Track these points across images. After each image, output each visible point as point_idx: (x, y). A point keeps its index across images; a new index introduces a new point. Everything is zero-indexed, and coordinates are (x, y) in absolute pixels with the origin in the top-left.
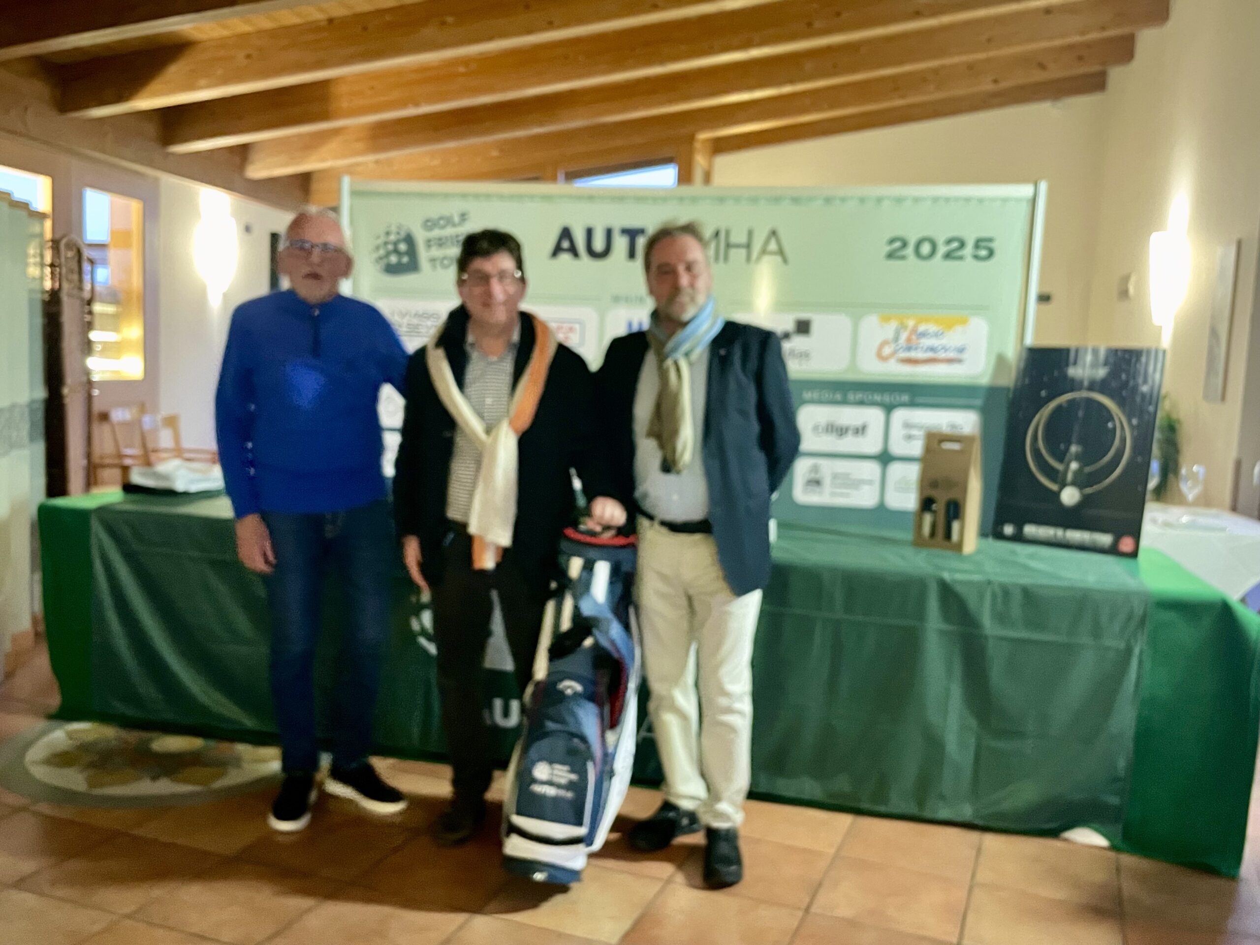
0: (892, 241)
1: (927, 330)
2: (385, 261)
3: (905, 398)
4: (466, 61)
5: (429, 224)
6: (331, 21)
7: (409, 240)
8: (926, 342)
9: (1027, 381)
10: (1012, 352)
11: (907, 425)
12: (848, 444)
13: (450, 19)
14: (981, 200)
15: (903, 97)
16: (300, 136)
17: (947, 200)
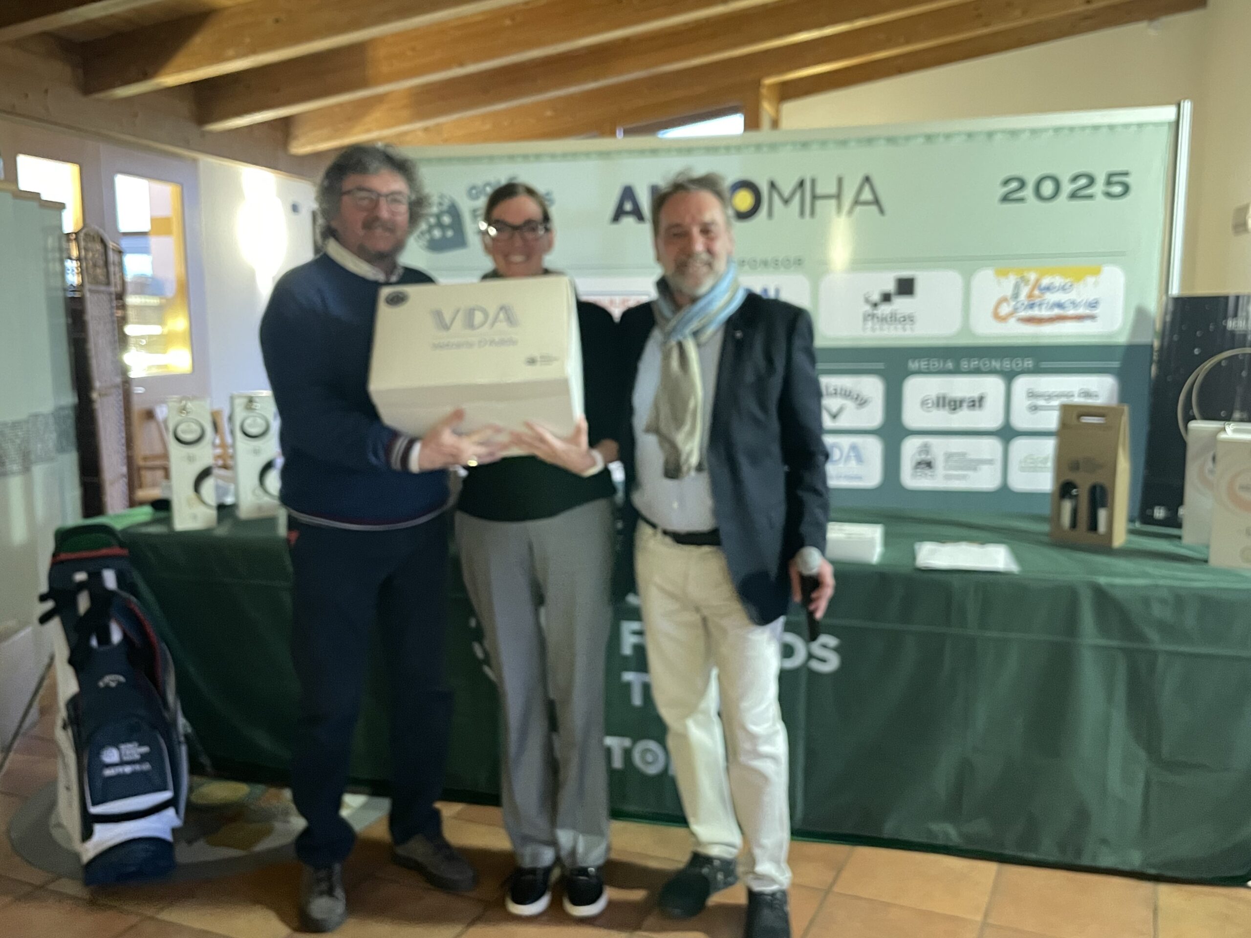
0: (1006, 182)
1: (1052, 283)
2: (427, 236)
3: (1029, 363)
7: (453, 211)
8: (1052, 297)
9: (1175, 338)
10: (1154, 305)
11: (1032, 395)
12: (964, 419)
14: (1111, 127)
15: (986, 25)
17: (1072, 129)
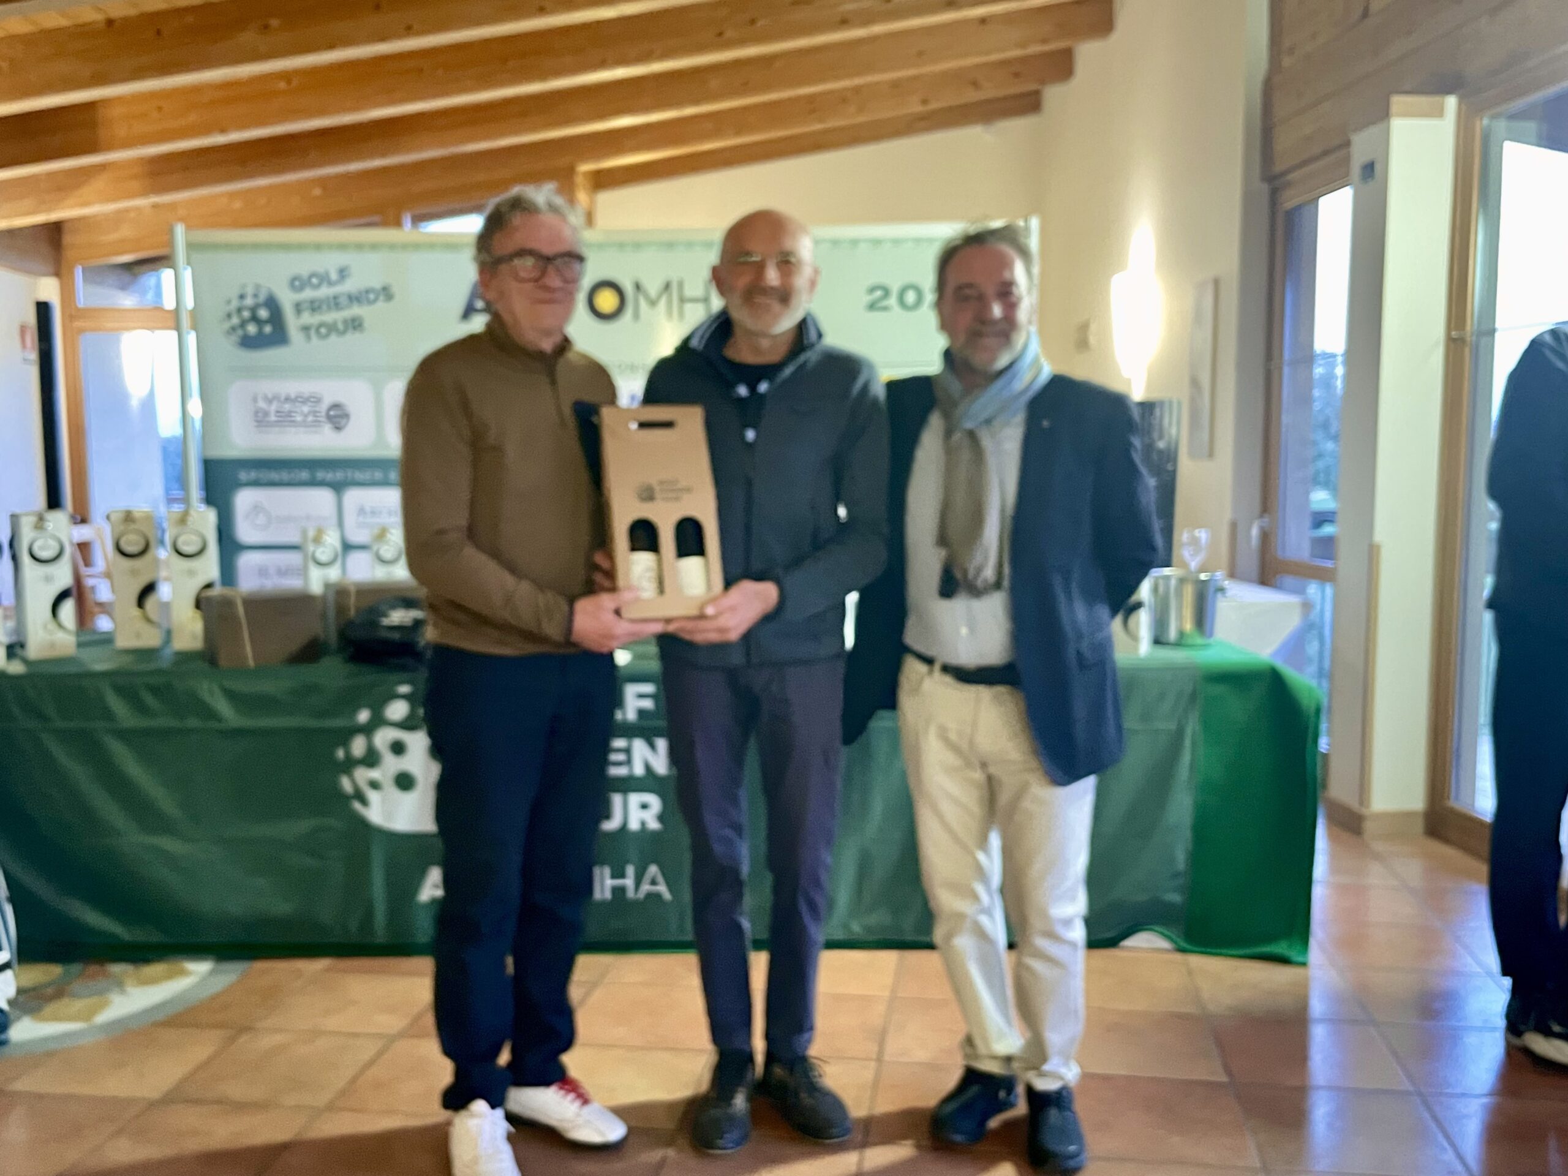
0: (872, 290)
2: (240, 332)
4: (286, 76)
5: (297, 283)
6: (110, 22)
7: (272, 304)
13: (274, 22)
15: (821, 120)
16: (50, 175)
